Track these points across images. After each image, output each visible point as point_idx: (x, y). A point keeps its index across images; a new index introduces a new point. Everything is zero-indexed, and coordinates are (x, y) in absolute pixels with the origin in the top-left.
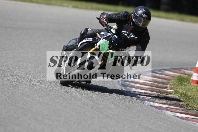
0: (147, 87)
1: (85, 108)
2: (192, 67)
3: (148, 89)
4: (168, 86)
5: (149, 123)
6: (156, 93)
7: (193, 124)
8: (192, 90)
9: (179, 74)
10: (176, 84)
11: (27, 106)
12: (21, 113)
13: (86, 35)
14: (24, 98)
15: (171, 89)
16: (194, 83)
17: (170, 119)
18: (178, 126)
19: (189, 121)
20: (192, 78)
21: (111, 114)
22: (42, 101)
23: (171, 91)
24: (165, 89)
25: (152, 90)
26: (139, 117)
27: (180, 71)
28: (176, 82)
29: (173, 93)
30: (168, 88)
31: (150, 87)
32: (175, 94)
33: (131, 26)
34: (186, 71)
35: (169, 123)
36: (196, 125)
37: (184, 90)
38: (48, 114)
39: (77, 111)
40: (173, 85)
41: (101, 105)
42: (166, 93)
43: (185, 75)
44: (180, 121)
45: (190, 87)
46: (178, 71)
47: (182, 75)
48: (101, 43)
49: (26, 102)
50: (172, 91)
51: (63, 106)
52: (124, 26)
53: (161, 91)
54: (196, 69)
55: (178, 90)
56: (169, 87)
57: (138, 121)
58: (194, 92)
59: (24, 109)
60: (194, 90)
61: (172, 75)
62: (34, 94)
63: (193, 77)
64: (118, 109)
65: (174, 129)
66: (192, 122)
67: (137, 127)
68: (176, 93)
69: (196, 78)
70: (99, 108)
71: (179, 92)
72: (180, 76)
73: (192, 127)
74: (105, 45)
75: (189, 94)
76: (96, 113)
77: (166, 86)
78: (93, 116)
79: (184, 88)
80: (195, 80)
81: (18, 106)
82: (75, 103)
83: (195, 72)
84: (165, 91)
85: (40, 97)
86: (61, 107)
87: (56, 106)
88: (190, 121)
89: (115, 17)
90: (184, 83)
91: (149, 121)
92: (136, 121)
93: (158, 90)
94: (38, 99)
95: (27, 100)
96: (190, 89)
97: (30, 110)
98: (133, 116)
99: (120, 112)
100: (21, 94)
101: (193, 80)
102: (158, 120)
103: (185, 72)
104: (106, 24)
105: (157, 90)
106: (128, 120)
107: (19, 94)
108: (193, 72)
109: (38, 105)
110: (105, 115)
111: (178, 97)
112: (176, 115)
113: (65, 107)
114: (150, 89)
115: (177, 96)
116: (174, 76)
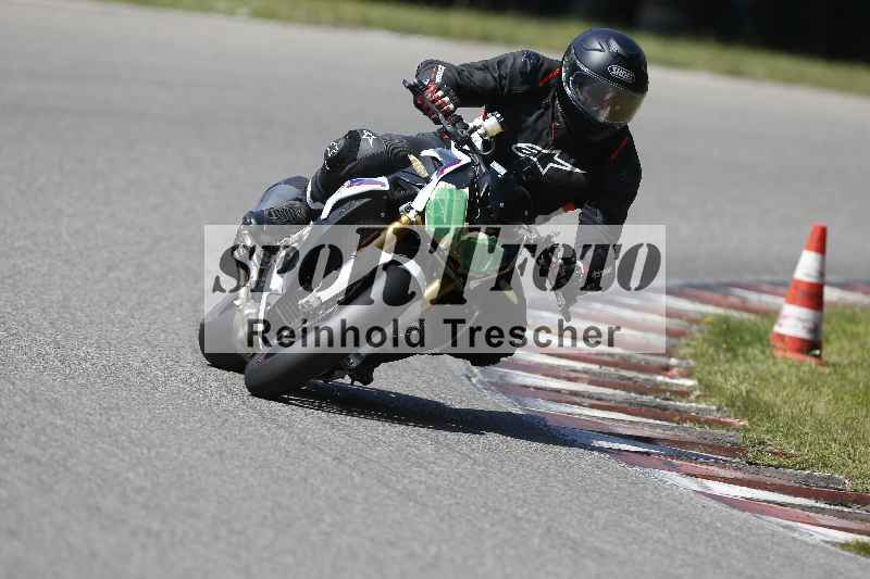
0: (579, 365)
1: (306, 457)
2: (778, 278)
3: (585, 376)
4: (673, 361)
5: (590, 525)
6: (618, 392)
7: (781, 529)
8: (777, 378)
9: (720, 311)
10: (707, 351)
11: (51, 450)
12: (28, 483)
13: (353, 164)
14: (38, 415)
15: (689, 375)
16: (785, 351)
17: (681, 508)
18: (716, 538)
19: (764, 517)
20: (777, 329)
21: (423, 486)
22: (118, 429)
23: (683, 386)
24: (659, 374)
25: (601, 380)
26: (547, 499)
27: (727, 295)
28: (710, 346)
29: (697, 393)
30: (675, 371)
31: (595, 367)
32: (705, 396)
33: (554, 118)
34: (754, 298)
35: (677, 527)
36: (796, 535)
37: (744, 379)
38: (148, 485)
39: (275, 470)
40: (694, 356)
41: (380, 446)
42: (664, 391)
43: (745, 316)
44: (724, 513)
45: (769, 367)
46: (716, 296)
47: (734, 314)
48: (433, 198)
49: (48, 430)
50: (689, 383)
51: (212, 450)
52: (524, 121)
53: (641, 386)
54: (796, 288)
55: (719, 378)
56: (677, 366)
57: (539, 514)
58: (788, 389)
59: (39, 463)
60: (785, 379)
61: (692, 316)
62: (84, 399)
63: (781, 321)
64: (451, 462)
65: (701, 550)
66: (780, 520)
67: (536, 541)
68: (708, 393)
69: (796, 326)
70: (371, 460)
71: (720, 389)
72: (726, 320)
73: (779, 544)
74: (450, 206)
75: (767, 396)
76: (357, 479)
77: (663, 360)
78: (344, 492)
79: (741, 369)
80: (791, 338)
81: (11, 451)
82: (262, 436)
83: (792, 301)
84: (661, 383)
85: (111, 409)
86: (205, 456)
87: (179, 451)
88: (769, 514)
89: (484, 81)
90: (740, 351)
91: (590, 516)
92: (535, 518)
93: (630, 379)
94: (98, 417)
95: (51, 424)
96: (768, 376)
97: (67, 469)
98: (521, 495)
99: (461, 475)
100: (26, 397)
101: (781, 337)
102: (631, 514)
103: (744, 300)
104: (448, 114)
105: (625, 382)
106: (496, 511)
107: (18, 399)
108: (780, 301)
109: (100, 445)
110: (394, 489)
111: (718, 410)
112: (707, 487)
113: (221, 453)
114: (594, 374)
115: (714, 408)
116: (699, 317)
